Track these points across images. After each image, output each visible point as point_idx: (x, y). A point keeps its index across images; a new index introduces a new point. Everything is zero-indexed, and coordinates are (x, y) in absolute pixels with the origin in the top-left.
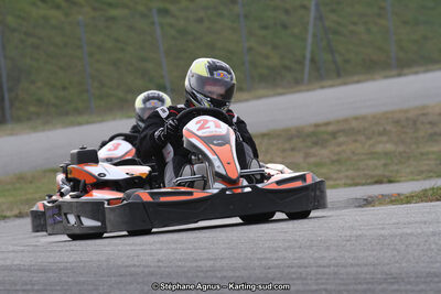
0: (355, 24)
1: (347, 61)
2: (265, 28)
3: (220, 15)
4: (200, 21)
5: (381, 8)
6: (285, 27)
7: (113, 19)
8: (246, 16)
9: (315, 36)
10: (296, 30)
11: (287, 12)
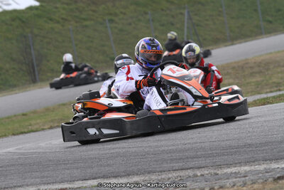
0: (207, 20)
1: (205, 39)
2: (163, 25)
3: (140, 20)
4: (130, 24)
5: (220, 11)
6: (172, 24)
7: (86, 26)
8: (153, 20)
9: (188, 28)
10: (178, 26)
11: (173, 17)
